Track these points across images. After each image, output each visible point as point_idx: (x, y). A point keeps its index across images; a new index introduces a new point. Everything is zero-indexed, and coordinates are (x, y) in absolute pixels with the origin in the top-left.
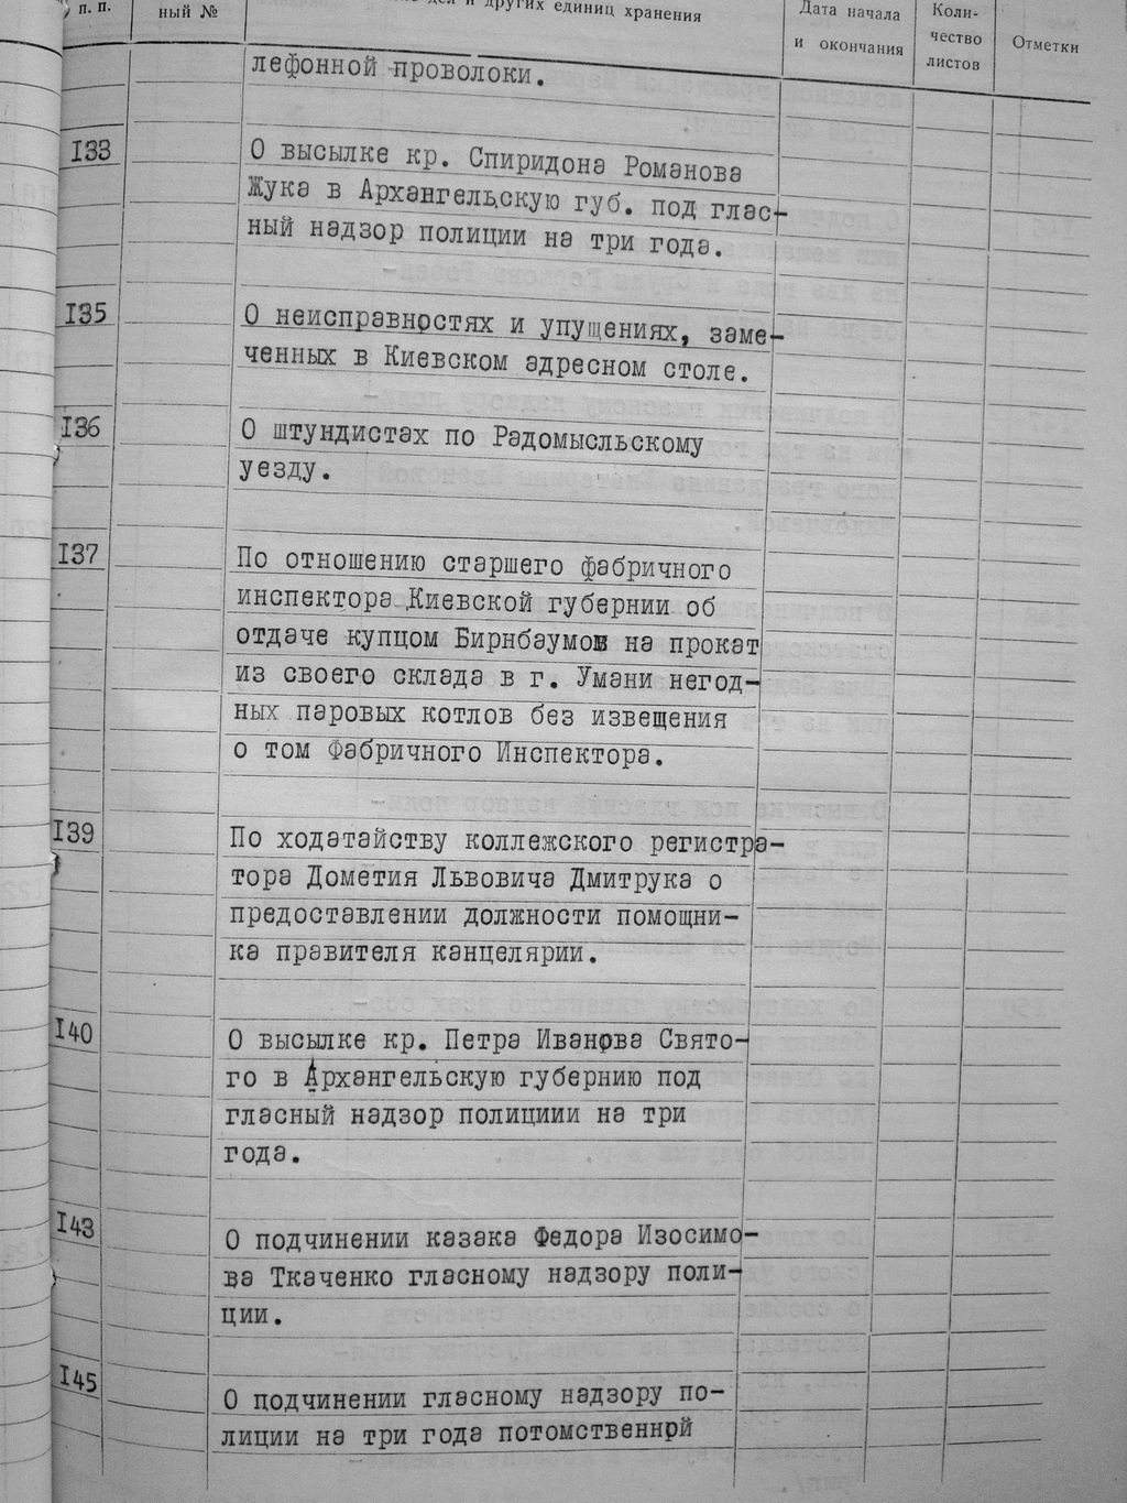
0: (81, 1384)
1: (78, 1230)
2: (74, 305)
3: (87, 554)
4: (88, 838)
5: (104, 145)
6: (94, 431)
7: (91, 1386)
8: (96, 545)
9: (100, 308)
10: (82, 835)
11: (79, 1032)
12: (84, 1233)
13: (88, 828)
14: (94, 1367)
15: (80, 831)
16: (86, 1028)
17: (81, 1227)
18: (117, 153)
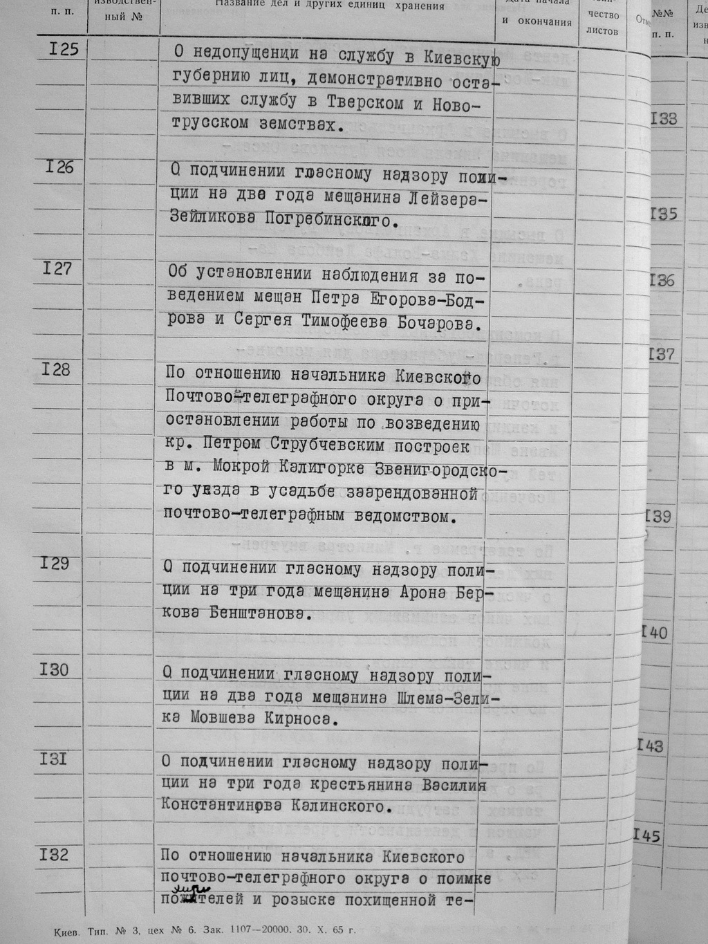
0: (648, 838)
1: (651, 748)
2: (655, 208)
3: (667, 355)
4: (667, 519)
5: (673, 116)
6: (670, 283)
7: (656, 838)
8: (673, 349)
9: (673, 211)
10: (663, 518)
11: (658, 633)
12: (656, 750)
13: (667, 514)
14: (659, 828)
15: (662, 516)
16: (663, 631)
17: (654, 746)
18: (681, 121)
